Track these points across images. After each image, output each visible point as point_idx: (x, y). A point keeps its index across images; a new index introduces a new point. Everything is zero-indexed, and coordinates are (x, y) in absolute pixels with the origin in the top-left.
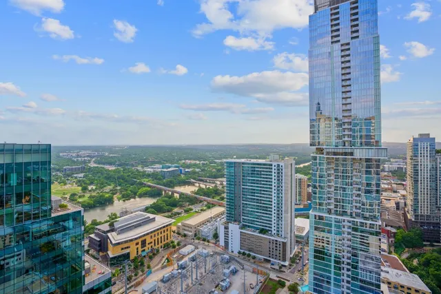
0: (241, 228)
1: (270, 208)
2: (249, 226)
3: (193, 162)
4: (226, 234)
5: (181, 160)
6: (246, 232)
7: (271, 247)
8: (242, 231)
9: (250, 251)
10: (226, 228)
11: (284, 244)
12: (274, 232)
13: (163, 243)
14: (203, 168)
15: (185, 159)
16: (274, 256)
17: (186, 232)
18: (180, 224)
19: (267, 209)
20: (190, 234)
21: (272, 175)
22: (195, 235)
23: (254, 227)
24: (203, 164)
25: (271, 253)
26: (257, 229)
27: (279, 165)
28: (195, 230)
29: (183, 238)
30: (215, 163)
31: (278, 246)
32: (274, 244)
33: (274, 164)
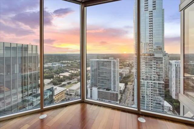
0: (98, 89)
1: (110, 79)
2: (101, 88)
3: (66, 62)
4: (91, 92)
5: (60, 61)
6: (100, 90)
7: (112, 96)
8: (98, 90)
9: (102, 99)
10: (91, 89)
11: (117, 94)
12: (112, 89)
13: (61, 99)
14: (71, 64)
15: (62, 60)
16: (113, 100)
17: (71, 93)
18: (68, 90)
19: (109, 80)
20: (73, 94)
21: (111, 66)
22: (76, 94)
23: (103, 88)
24: (71, 62)
25: (112, 98)
26: (105, 89)
27: (114, 61)
28: (75, 91)
29: (70, 96)
30: (77, 62)
31: (114, 95)
32: (113, 95)
33: (112, 61)
